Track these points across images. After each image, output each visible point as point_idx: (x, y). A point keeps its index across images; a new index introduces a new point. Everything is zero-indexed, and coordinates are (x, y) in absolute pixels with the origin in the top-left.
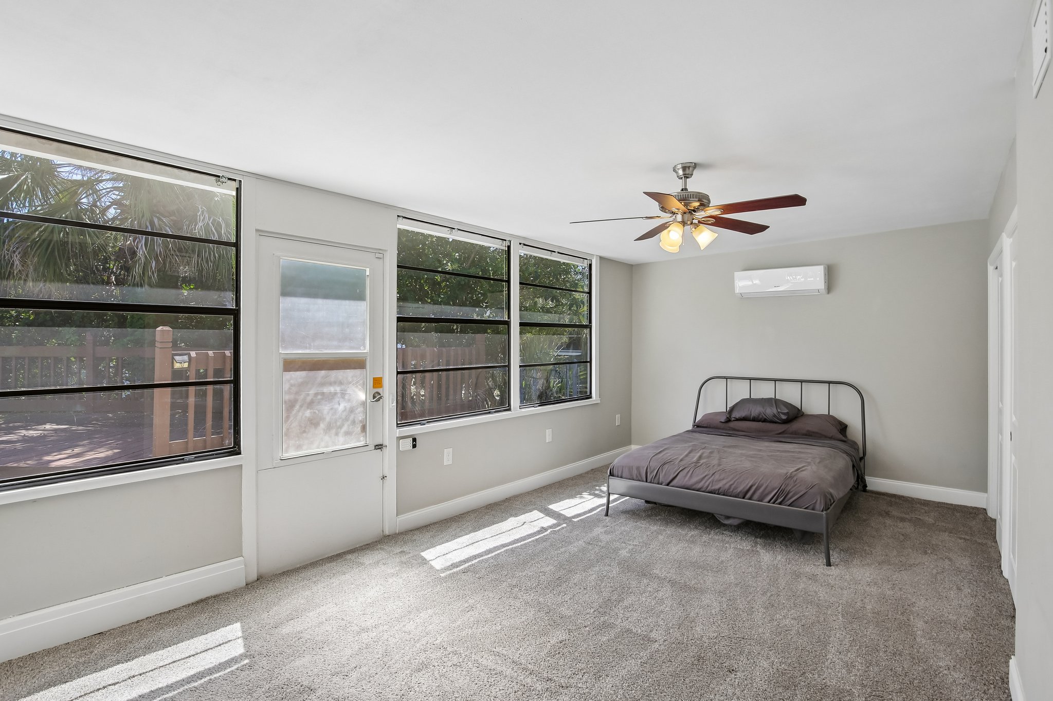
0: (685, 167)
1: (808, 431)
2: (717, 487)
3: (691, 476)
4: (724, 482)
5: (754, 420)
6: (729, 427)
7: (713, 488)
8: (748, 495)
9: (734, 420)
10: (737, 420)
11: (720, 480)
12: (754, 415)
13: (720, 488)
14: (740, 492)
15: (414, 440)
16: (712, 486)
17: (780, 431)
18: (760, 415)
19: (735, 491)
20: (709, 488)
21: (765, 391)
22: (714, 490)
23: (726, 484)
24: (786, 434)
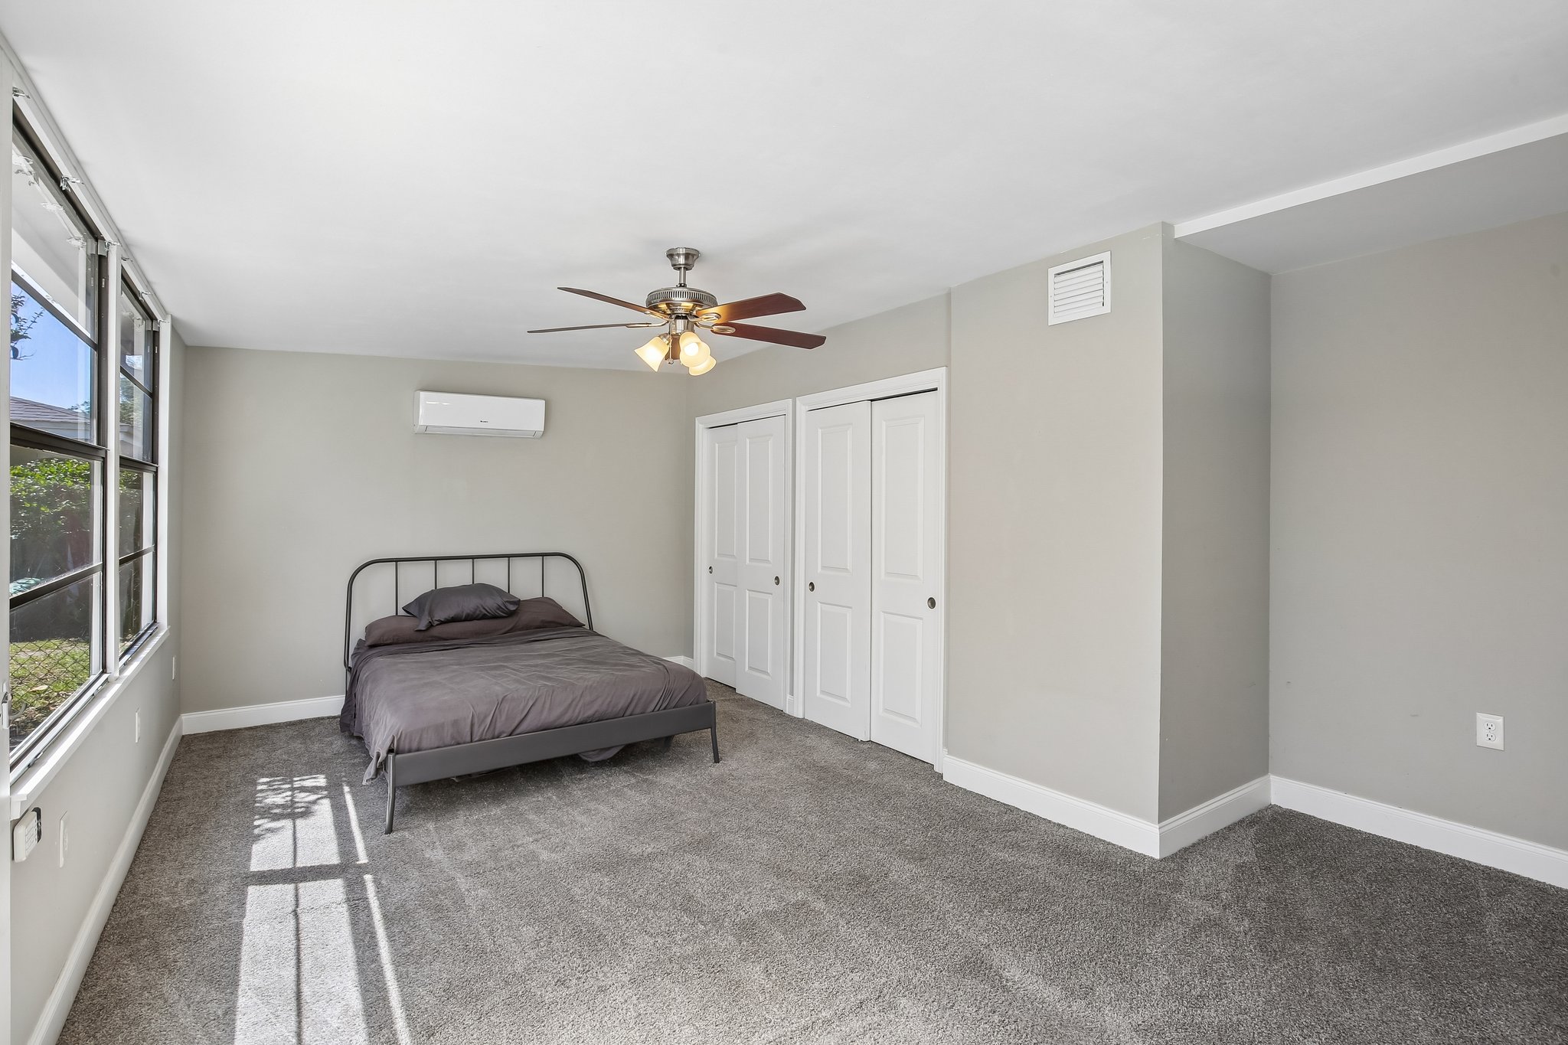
0: (689, 254)
1: (542, 621)
2: (590, 713)
3: (550, 709)
4: (599, 702)
5: (469, 618)
6: (432, 637)
7: (586, 715)
8: (628, 713)
9: (437, 625)
10: (442, 623)
11: (592, 702)
12: (469, 612)
13: (596, 712)
14: (621, 709)
15: (38, 811)
16: (584, 714)
17: (507, 629)
18: (476, 610)
19: (615, 709)
20: (580, 718)
21: (456, 576)
22: (588, 717)
23: (603, 703)
24: (515, 631)
